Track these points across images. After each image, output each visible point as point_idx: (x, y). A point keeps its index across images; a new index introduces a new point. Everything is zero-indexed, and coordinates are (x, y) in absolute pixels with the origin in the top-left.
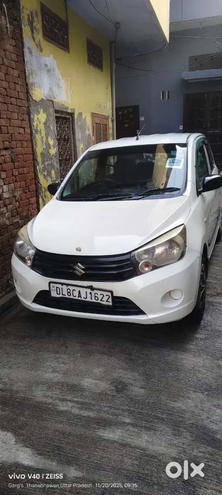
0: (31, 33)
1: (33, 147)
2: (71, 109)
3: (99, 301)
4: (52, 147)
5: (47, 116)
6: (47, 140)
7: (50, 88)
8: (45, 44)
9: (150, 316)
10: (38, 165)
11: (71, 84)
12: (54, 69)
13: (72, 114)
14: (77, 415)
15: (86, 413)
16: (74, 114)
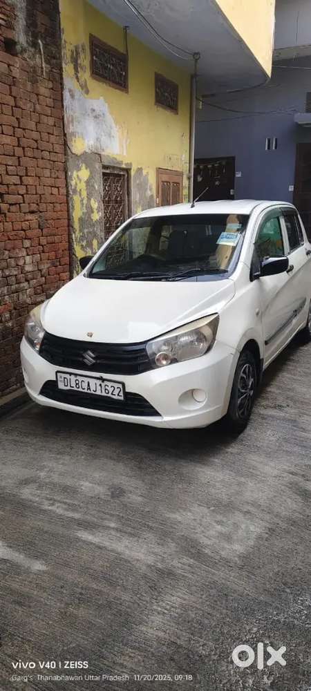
0: (73, 70)
1: (68, 211)
2: (126, 164)
3: (110, 395)
4: (95, 211)
5: (91, 173)
6: (90, 202)
7: (97, 139)
8: (93, 84)
9: (166, 418)
10: (75, 233)
11: (128, 133)
12: (103, 114)
13: (128, 171)
14: (61, 515)
15: (71, 514)
16: (130, 169)
